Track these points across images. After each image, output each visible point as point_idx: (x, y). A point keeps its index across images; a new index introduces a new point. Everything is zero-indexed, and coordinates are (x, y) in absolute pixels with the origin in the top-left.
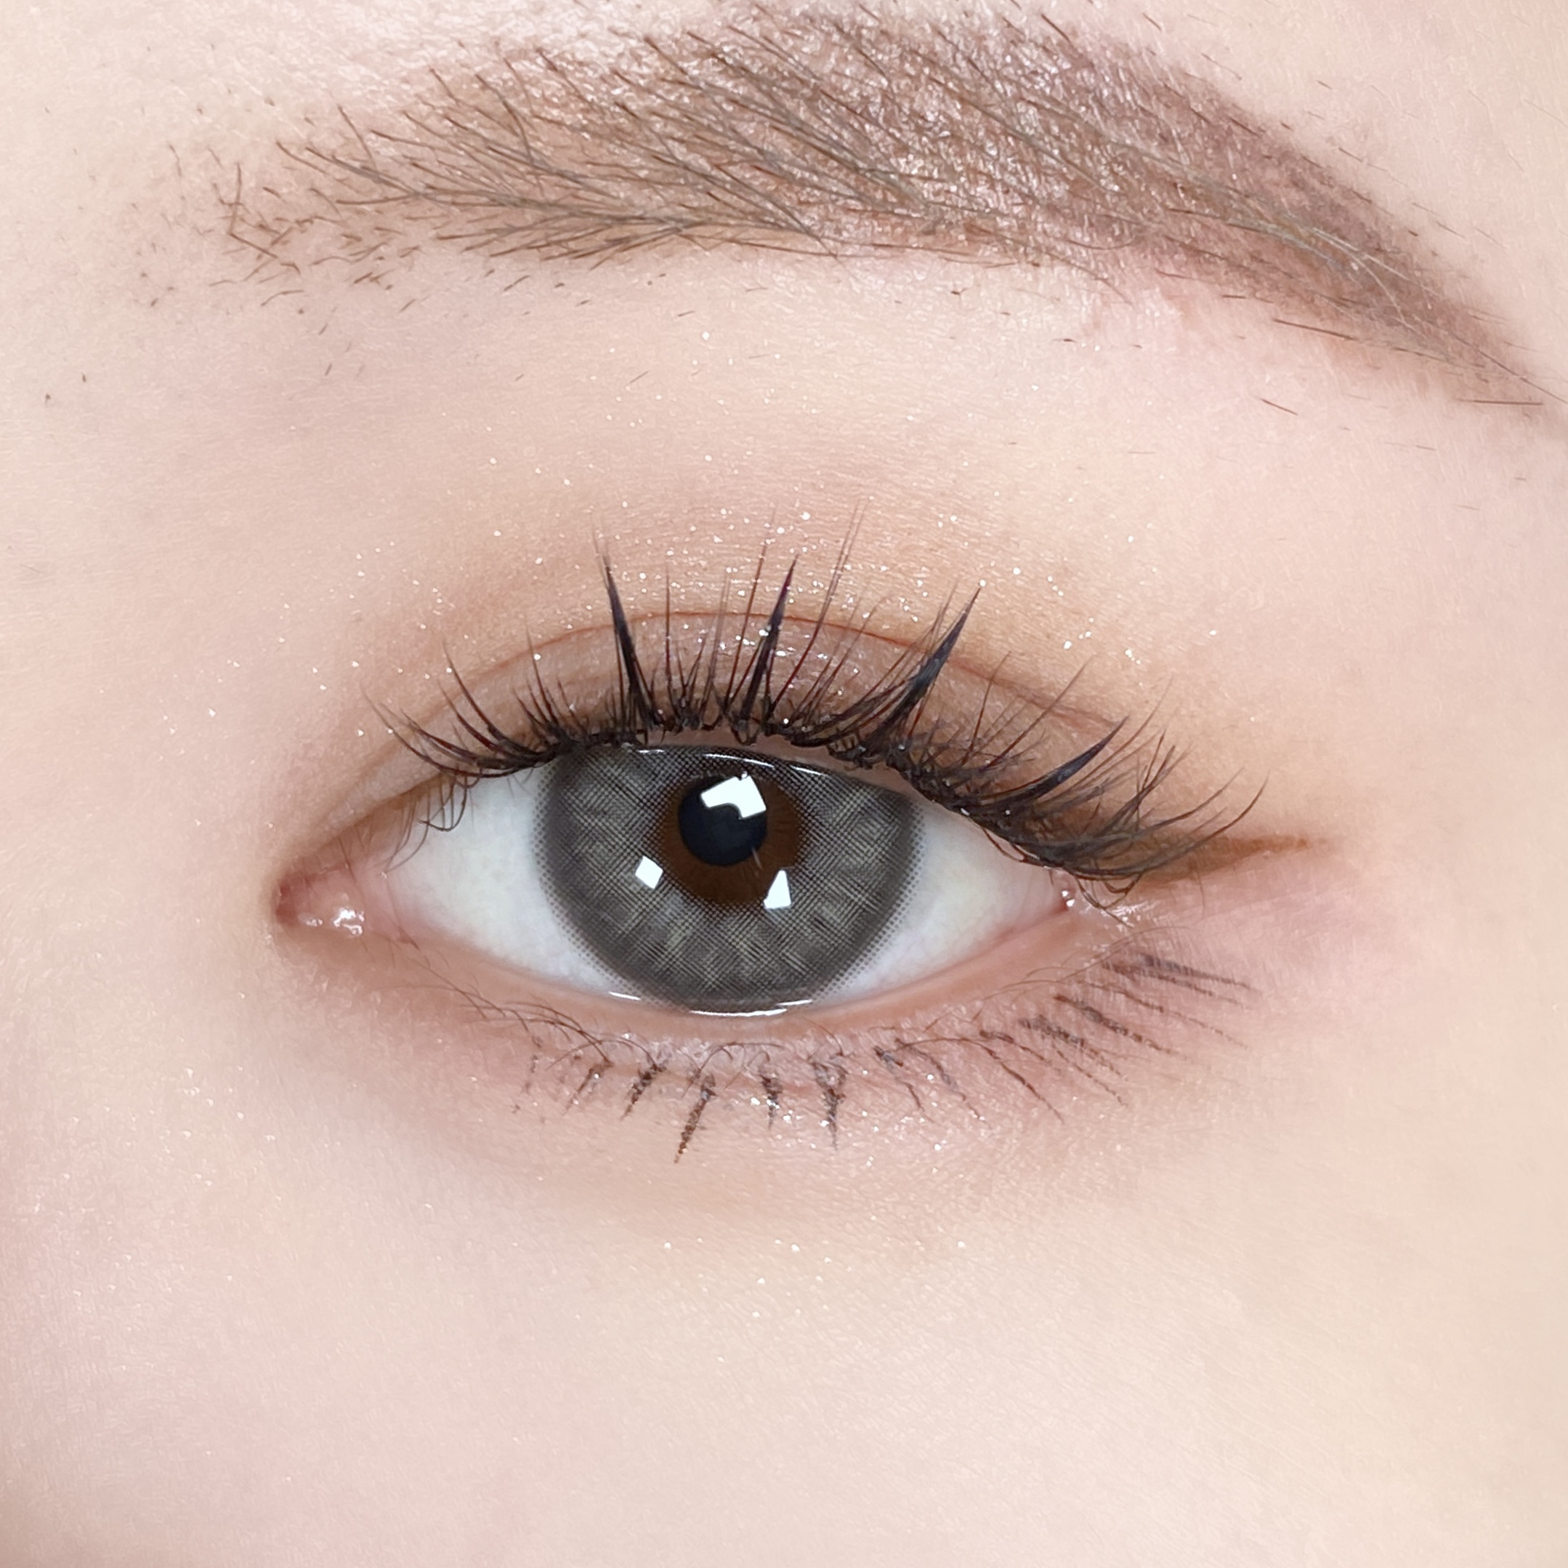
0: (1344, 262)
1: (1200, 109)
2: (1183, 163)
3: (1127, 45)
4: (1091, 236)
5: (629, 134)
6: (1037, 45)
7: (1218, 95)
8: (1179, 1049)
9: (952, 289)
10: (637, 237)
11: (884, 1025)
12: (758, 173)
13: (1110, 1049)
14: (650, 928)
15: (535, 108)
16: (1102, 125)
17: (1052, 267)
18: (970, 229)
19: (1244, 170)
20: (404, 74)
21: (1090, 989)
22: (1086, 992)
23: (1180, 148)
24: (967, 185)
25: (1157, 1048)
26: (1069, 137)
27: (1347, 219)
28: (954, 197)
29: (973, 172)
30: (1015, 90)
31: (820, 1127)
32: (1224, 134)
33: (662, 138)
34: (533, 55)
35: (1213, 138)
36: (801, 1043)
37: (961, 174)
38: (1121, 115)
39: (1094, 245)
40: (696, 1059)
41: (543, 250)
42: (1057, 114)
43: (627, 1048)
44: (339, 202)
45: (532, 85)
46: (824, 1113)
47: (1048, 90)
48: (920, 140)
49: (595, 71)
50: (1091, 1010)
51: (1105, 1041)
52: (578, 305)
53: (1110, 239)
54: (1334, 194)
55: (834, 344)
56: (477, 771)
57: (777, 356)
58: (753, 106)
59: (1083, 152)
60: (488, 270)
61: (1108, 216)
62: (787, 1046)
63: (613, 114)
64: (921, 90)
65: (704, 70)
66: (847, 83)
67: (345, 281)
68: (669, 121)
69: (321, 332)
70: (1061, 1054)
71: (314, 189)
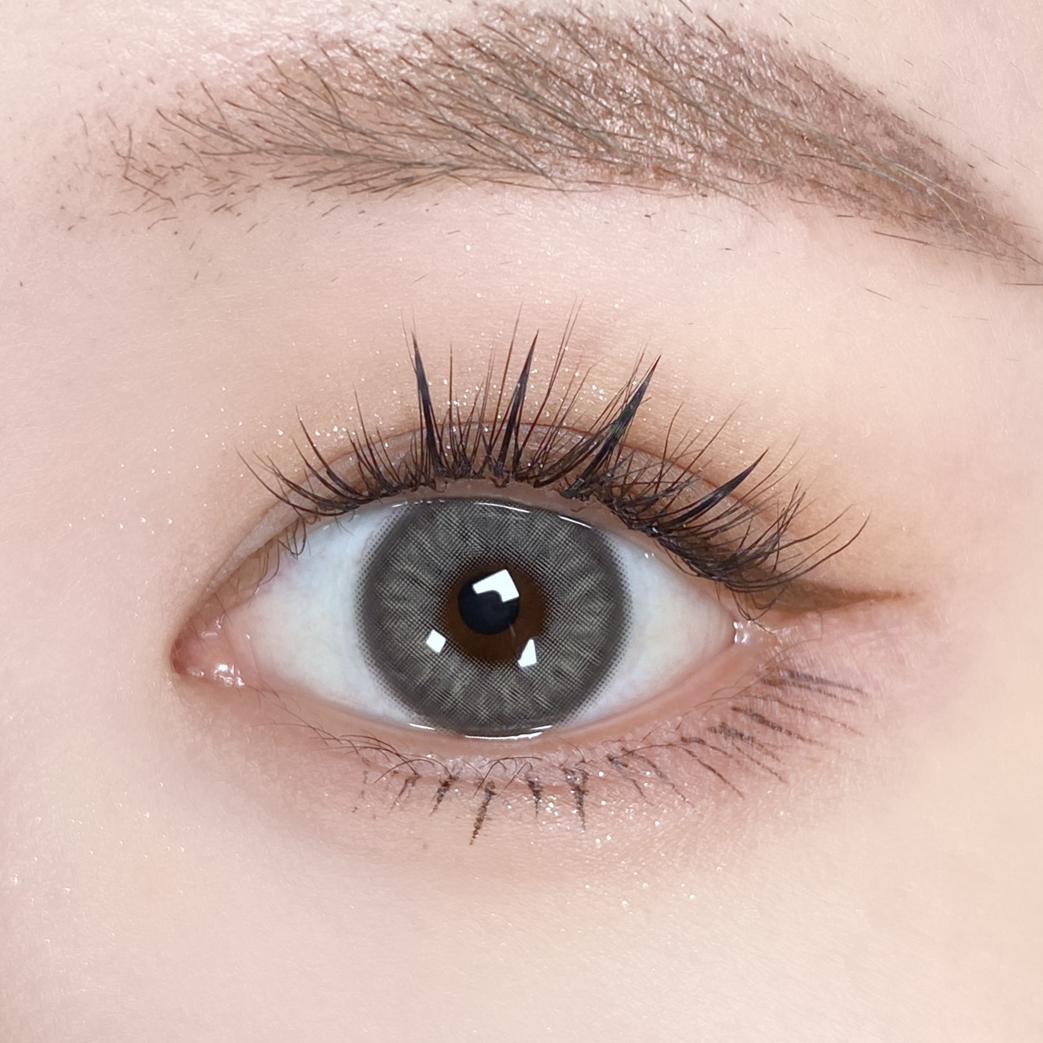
0: (922, 190)
1: (820, 82)
2: (808, 121)
3: (768, 37)
4: (743, 174)
5: (411, 102)
6: (703, 37)
7: (833, 71)
8: (817, 739)
9: (645, 214)
10: (418, 177)
11: (613, 739)
12: (505, 130)
13: (771, 742)
14: (439, 679)
15: (344, 84)
16: (750, 95)
17: (716, 196)
18: (657, 169)
19: (851, 125)
20: (249, 59)
21: (755, 700)
22: (752, 703)
23: (806, 110)
24: (654, 139)
25: (802, 739)
26: (727, 103)
27: (924, 158)
28: (645, 148)
29: (659, 129)
30: (688, 70)
31: (572, 814)
32: (837, 100)
33: (437, 105)
34: (341, 45)
35: (829, 103)
36: (553, 755)
37: (650, 131)
38: (763, 87)
39: (745, 181)
40: (480, 771)
41: (350, 186)
42: (718, 88)
43: (431, 765)
44: (203, 152)
45: (342, 67)
46: (574, 804)
47: (711, 70)
48: (620, 107)
49: (387, 57)
50: (757, 715)
51: (767, 737)
52: (375, 227)
53: (756, 177)
54: (915, 140)
55: (560, 253)
57: (520, 262)
58: (500, 83)
59: (737, 114)
60: (311, 201)
61: (755, 160)
62: (544, 758)
63: (400, 87)
64: (621, 70)
65: (465, 57)
66: (567, 66)
67: (207, 210)
68: (440, 93)
69: (191, 248)
70: (739, 749)
71: (184, 144)
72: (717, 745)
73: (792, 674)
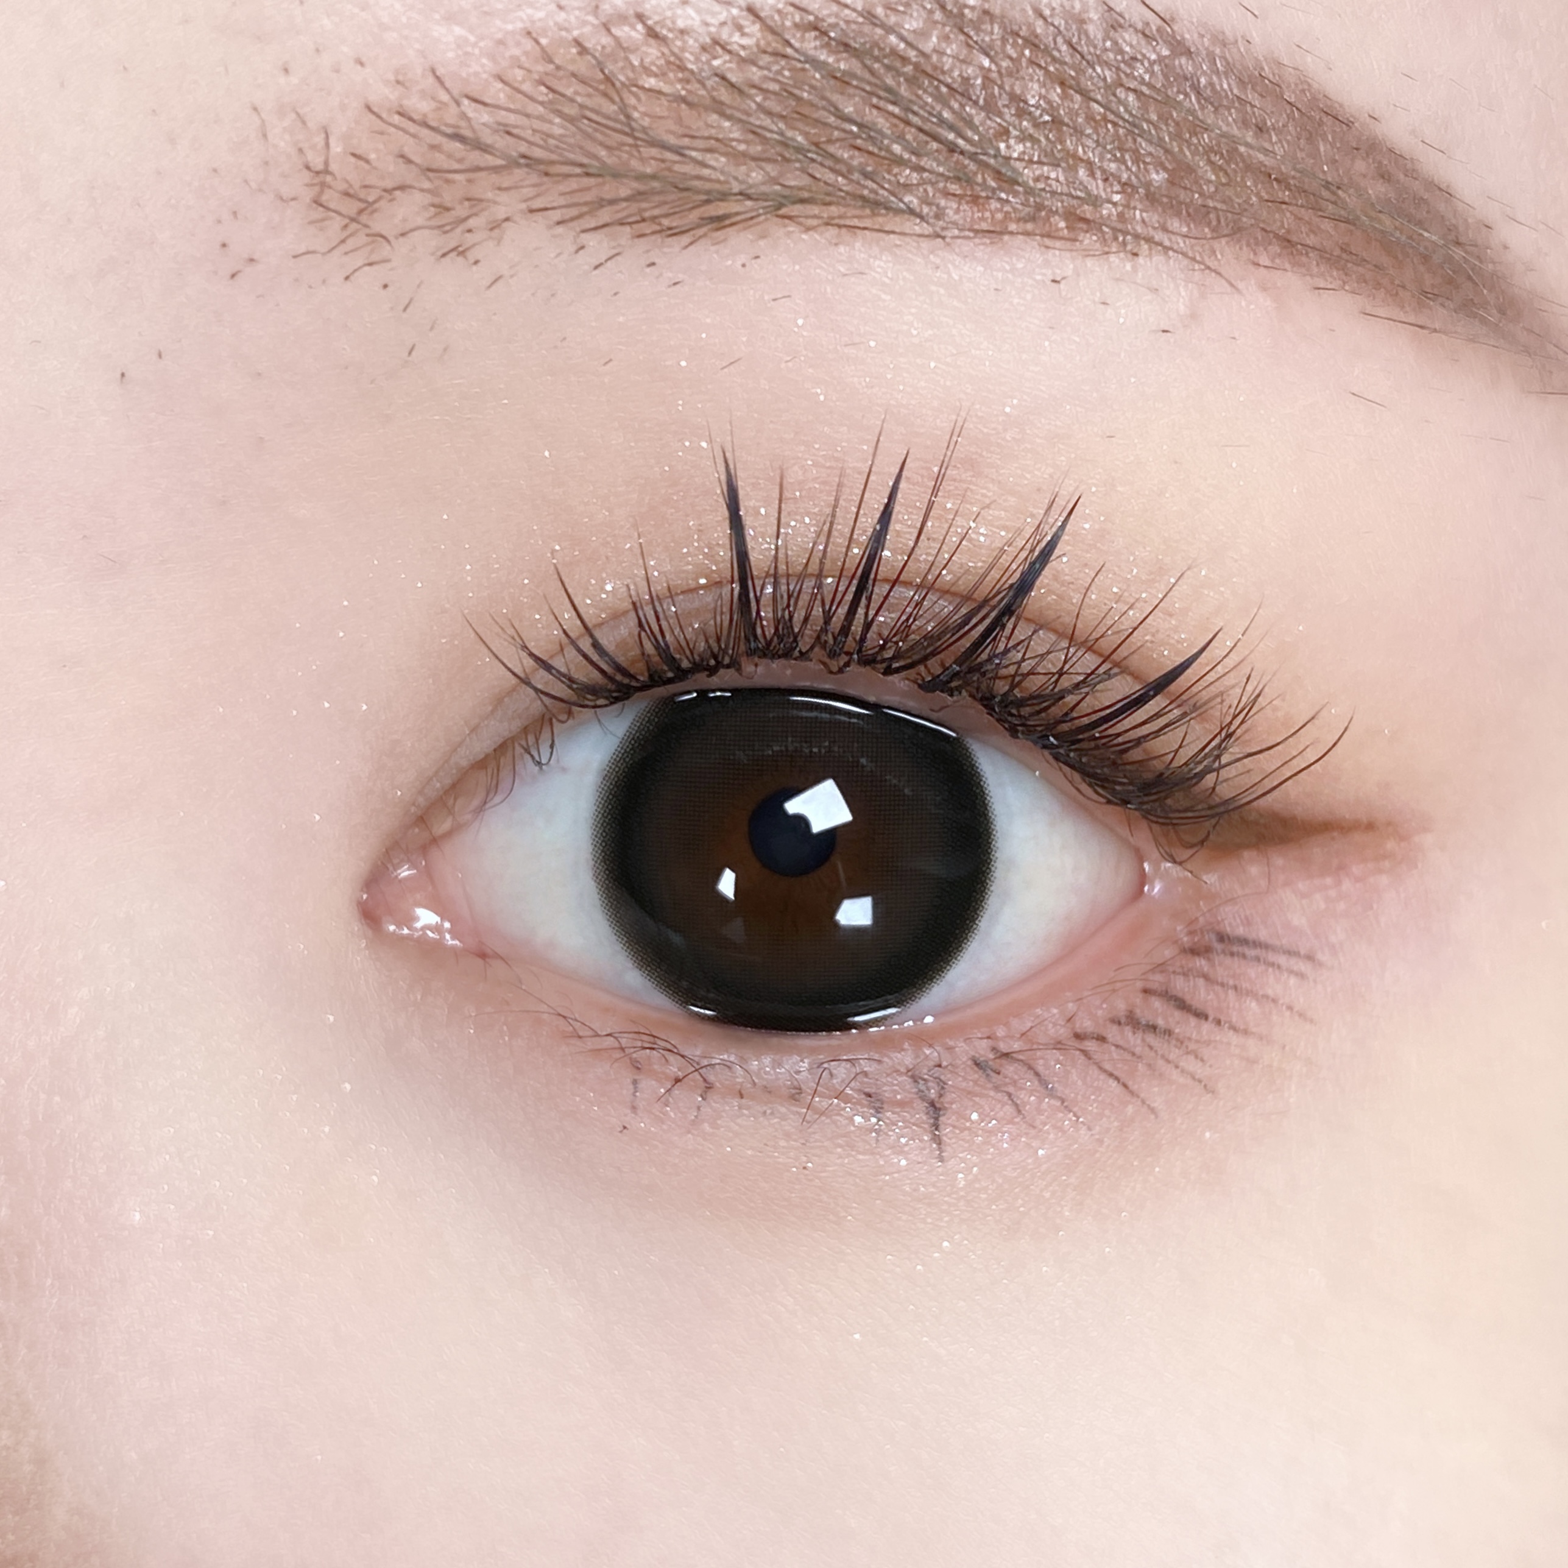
0: (1426, 256)
1: (1292, 99)
2: (1279, 154)
3: (1223, 33)
4: (1188, 226)
5: (728, 107)
6: (1136, 30)
7: (1311, 85)
8: (1255, 1029)
9: (1051, 278)
10: (734, 215)
11: (979, 1034)
12: (857, 153)
13: (1194, 1037)
15: (634, 76)
16: (1199, 112)
17: (1150, 256)
18: (1070, 215)
19: (1334, 161)
20: (500, 36)
21: (1173, 977)
22: (1169, 981)
23: (1274, 139)
25: (1236, 1030)
26: (1167, 125)
27: (1429, 212)
28: (1054, 183)
29: (1073, 159)
30: (1114, 76)
31: (923, 1141)
32: (1315, 125)
34: (634, 20)
35: (1306, 129)
36: (899, 1055)
37: (1059, 159)
38: (1217, 103)
39: (1190, 235)
41: (635, 226)
42: (1156, 100)
43: (727, 1070)
44: (430, 170)
45: (632, 52)
46: (927, 1127)
47: (1147, 77)
48: (1020, 125)
49: (696, 40)
50: (1175, 998)
51: (1189, 1029)
52: (669, 286)
53: (1207, 230)
54: (1416, 186)
55: (930, 332)
57: (872, 344)
58: (855, 83)
59: (1180, 140)
60: (578, 246)
61: (1204, 206)
62: (886, 1059)
63: (713, 85)
64: (1022, 73)
65: (807, 44)
66: (948, 63)
67: (433, 254)
68: (769, 95)
69: (405, 310)
70: (1151, 1048)
71: (402, 156)
72: (1121, 1043)
73: (1222, 938)
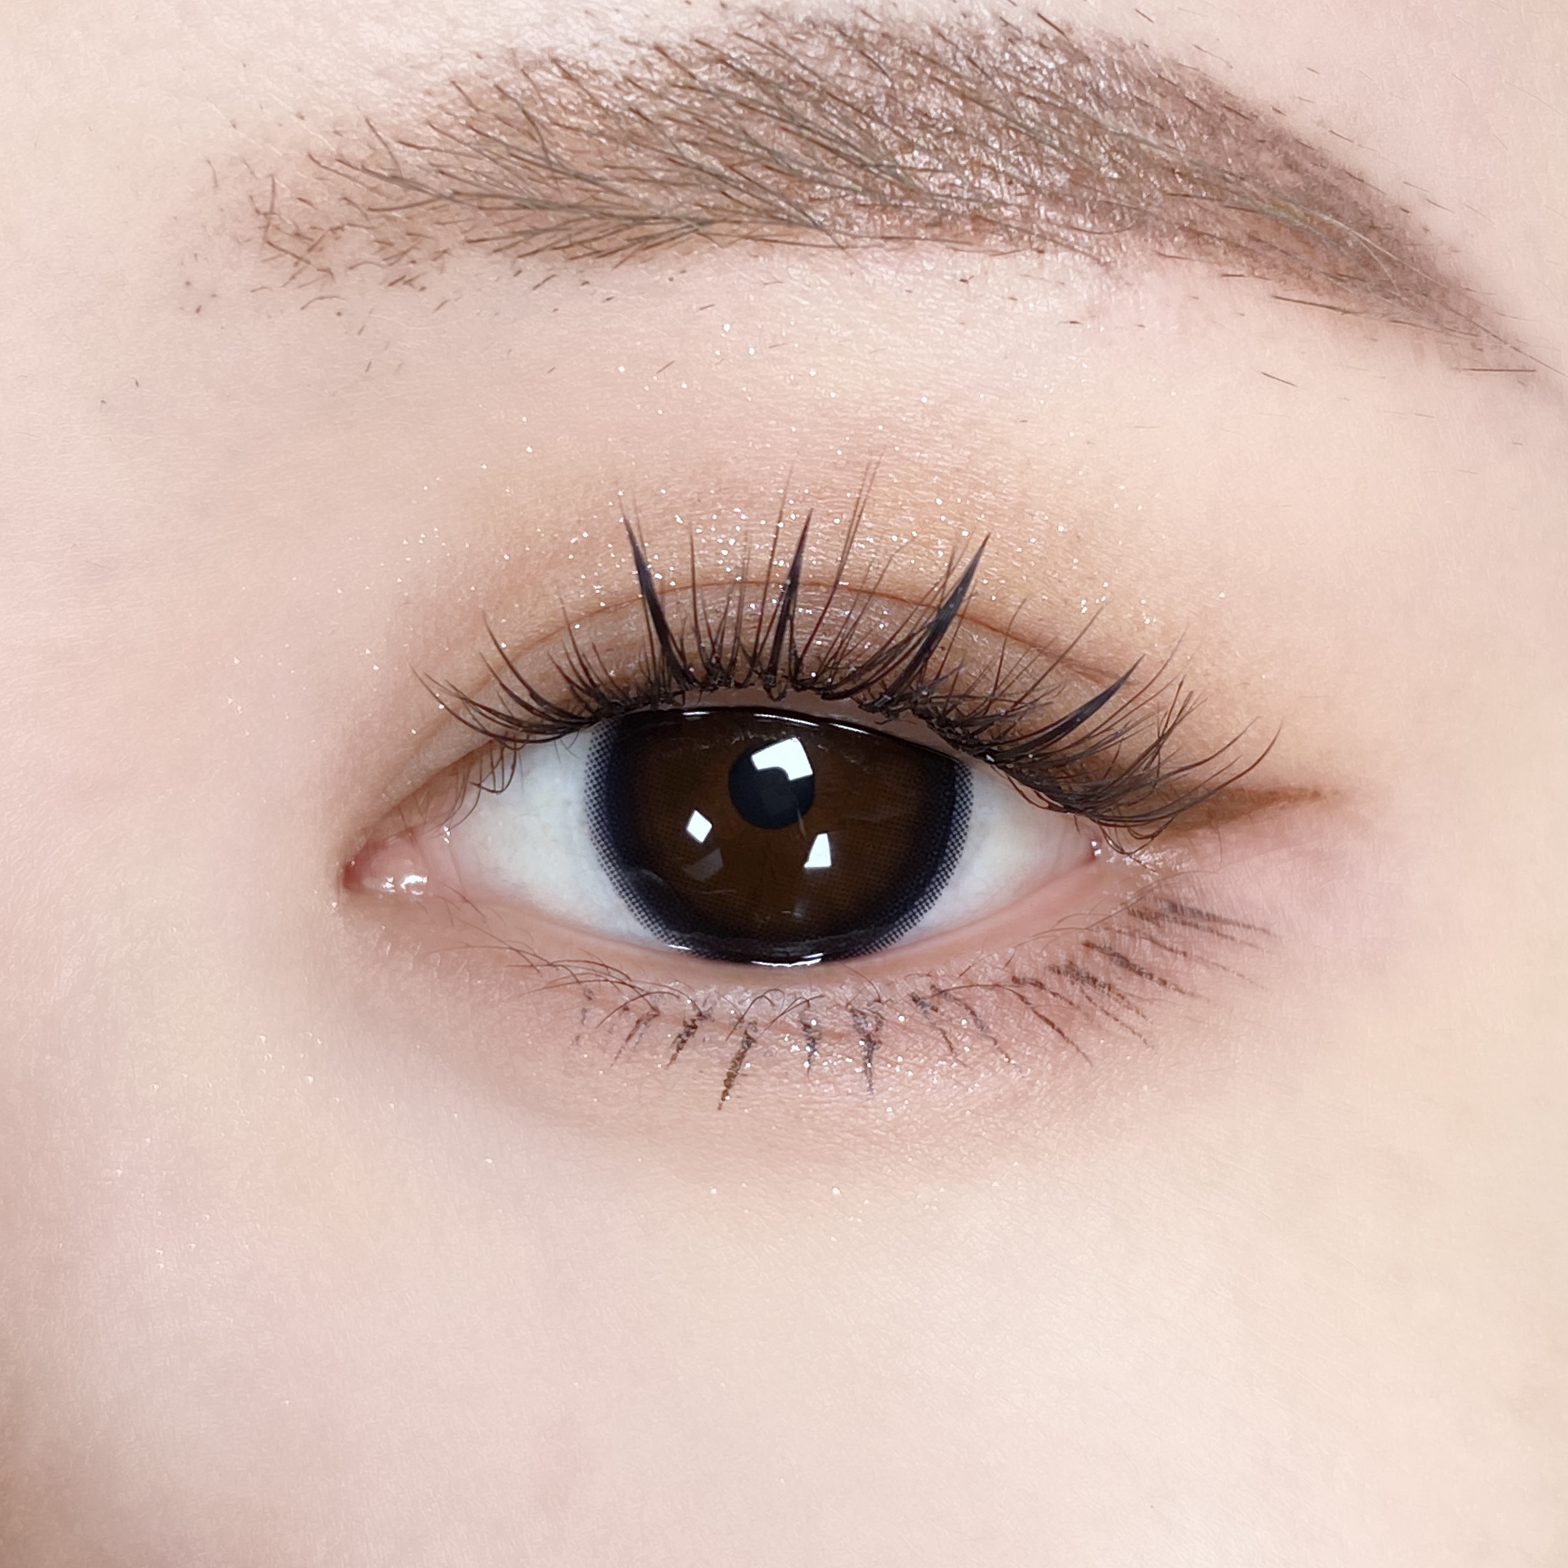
0: (1339, 240)
1: (1194, 97)
2: (1179, 149)
3: (1120, 40)
4: (1093, 222)
5: (644, 138)
6: (1033, 42)
7: (1212, 83)
8: (1202, 992)
9: (960, 277)
10: (658, 236)
11: (923, 972)
12: (770, 172)
13: (1136, 993)
15: (553, 115)
16: (1100, 116)
17: (1056, 252)
18: (975, 218)
19: (1239, 154)
20: (427, 87)
21: (1118, 935)
22: (1113, 938)
23: (1176, 135)
24: (971, 178)
25: (1181, 991)
26: (1068, 128)
27: (1340, 198)
28: (959, 189)
29: (977, 166)
30: (1014, 85)
31: (856, 1072)
32: (1218, 120)
33: (674, 141)
34: (548, 65)
35: (1208, 125)
36: (840, 992)
37: (965, 167)
38: (1117, 106)
39: (1096, 230)
40: (739, 1006)
41: (568, 250)
42: (1056, 106)
43: (675, 998)
44: (371, 209)
45: (549, 93)
46: (860, 1058)
47: (1046, 85)
48: (924, 137)
49: (609, 79)
50: (1119, 955)
51: (1131, 985)
52: (602, 303)
53: (1111, 225)
54: (1326, 175)
55: (849, 332)
56: (524, 736)
57: (796, 345)
58: (763, 109)
59: (1083, 142)
60: (517, 270)
61: (1108, 203)
62: (827, 993)
63: (628, 119)
64: (924, 89)
65: (714, 75)
66: (851, 85)
67: (381, 283)
68: (682, 125)
69: (360, 332)
70: (1089, 999)
71: (345, 199)
72: (1059, 991)
73: (1174, 907)
